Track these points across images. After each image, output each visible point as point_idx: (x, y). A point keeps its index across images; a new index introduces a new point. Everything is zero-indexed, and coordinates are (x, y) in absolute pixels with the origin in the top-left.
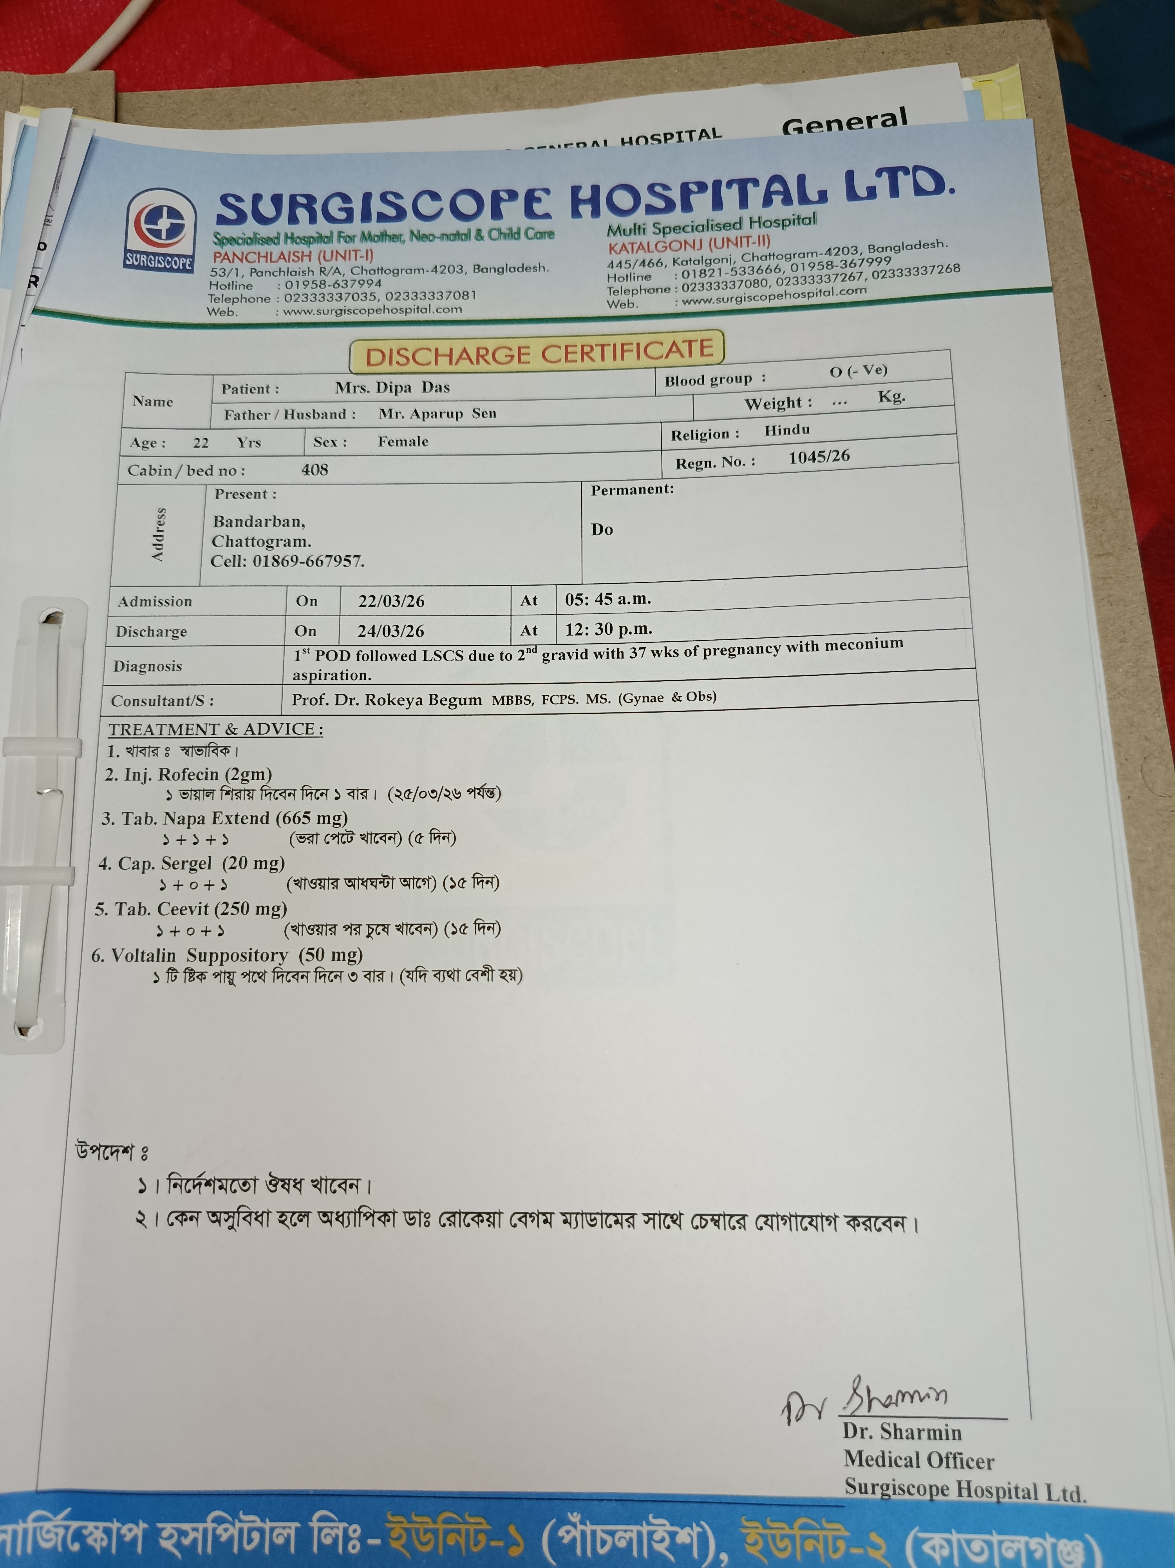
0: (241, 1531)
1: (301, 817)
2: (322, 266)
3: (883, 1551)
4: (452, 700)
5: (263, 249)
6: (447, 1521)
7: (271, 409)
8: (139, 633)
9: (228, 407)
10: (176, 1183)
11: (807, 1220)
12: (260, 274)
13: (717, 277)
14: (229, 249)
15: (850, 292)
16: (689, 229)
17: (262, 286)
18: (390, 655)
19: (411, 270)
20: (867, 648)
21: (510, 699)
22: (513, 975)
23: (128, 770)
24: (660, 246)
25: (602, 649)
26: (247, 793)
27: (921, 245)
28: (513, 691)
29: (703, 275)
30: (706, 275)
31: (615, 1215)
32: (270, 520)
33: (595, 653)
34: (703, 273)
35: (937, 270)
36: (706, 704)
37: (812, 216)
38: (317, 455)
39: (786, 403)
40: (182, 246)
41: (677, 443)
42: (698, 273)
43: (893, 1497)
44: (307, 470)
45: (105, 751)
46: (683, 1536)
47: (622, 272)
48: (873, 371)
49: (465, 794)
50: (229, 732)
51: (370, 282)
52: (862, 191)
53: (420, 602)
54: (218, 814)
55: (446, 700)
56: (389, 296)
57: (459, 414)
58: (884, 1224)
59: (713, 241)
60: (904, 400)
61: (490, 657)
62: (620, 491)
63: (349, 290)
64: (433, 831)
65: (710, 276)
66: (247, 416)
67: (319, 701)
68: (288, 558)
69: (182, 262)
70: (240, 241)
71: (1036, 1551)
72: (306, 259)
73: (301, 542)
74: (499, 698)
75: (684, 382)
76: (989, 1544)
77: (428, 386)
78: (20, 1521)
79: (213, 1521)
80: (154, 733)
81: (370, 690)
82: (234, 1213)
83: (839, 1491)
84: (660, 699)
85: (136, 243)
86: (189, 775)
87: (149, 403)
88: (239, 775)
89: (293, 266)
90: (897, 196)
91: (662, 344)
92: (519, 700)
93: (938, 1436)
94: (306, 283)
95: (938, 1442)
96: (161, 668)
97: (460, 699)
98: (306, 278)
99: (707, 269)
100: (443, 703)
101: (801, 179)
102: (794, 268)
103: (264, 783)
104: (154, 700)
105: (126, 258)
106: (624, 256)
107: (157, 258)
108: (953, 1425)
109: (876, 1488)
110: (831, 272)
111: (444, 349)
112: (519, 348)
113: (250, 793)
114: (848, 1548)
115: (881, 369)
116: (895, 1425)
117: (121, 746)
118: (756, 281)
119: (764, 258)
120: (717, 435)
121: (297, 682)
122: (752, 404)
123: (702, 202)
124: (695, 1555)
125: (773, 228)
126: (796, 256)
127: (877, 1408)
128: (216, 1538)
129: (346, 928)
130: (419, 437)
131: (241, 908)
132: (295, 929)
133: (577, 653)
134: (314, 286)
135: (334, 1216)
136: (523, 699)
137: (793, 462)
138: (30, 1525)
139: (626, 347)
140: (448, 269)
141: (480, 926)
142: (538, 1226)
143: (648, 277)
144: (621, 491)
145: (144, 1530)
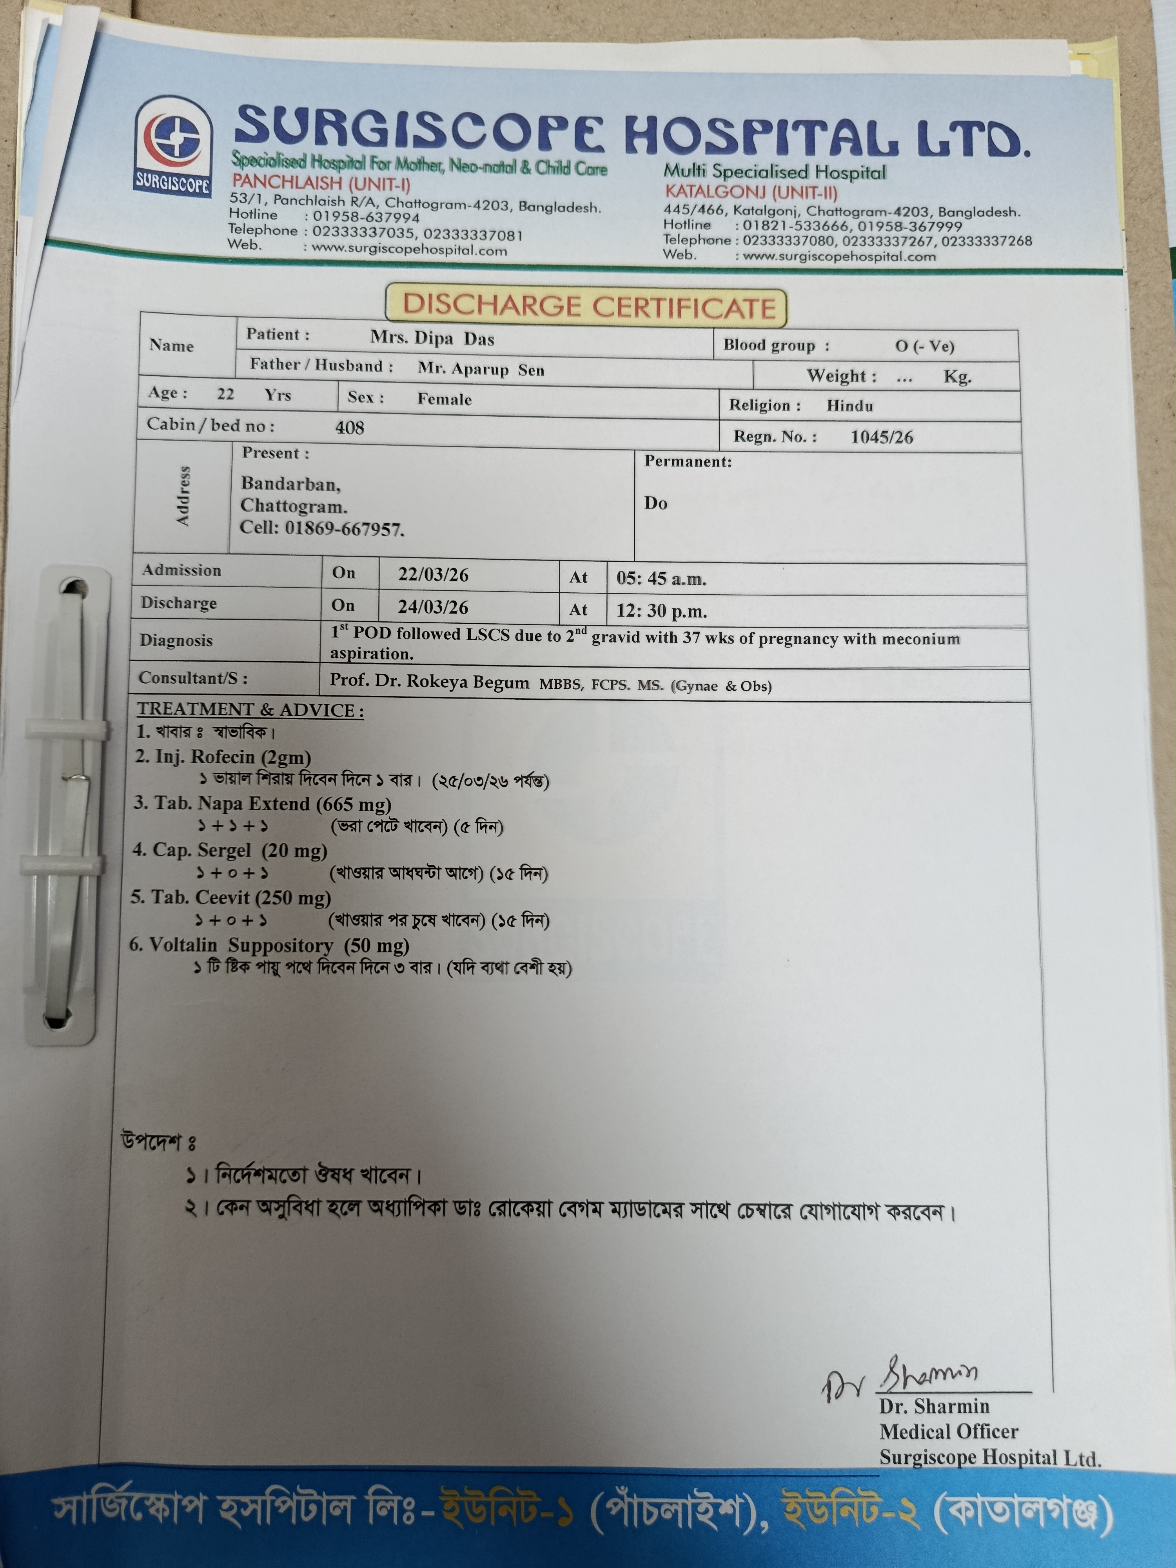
0: (299, 1503)
1: (343, 803)
2: (353, 195)
3: (913, 1515)
4: (498, 683)
5: (288, 172)
6: (499, 1494)
7: (301, 357)
8: (165, 604)
9: (255, 354)
10: (225, 1172)
11: (850, 1209)
12: (285, 201)
13: (780, 231)
14: (250, 170)
15: (919, 258)
16: (752, 174)
17: (288, 216)
18: (433, 633)
19: (452, 204)
20: (924, 643)
21: (558, 682)
22: (562, 969)
23: (159, 751)
24: (721, 190)
25: (654, 632)
26: (285, 777)
27: (994, 213)
28: (562, 674)
29: (766, 227)
30: (769, 228)
31: (663, 1204)
32: (303, 482)
33: (647, 636)
34: (766, 224)
35: (1008, 241)
36: (760, 695)
37: (881, 169)
38: (353, 411)
39: (850, 376)
40: (198, 166)
41: (737, 414)
42: (760, 225)
43: (924, 1466)
44: (342, 427)
45: (134, 731)
46: (726, 1508)
47: (680, 218)
48: (940, 348)
49: (511, 782)
50: (264, 712)
51: (407, 216)
52: (935, 147)
53: (464, 576)
54: (255, 800)
55: (492, 682)
56: (428, 233)
57: (505, 371)
58: (923, 1213)
59: (777, 188)
60: (970, 381)
61: (538, 637)
62: (675, 462)
63: (383, 224)
64: (480, 821)
65: (773, 229)
66: (275, 365)
67: (358, 680)
68: (323, 525)
69: (197, 184)
70: (262, 162)
71: (1054, 1510)
72: (336, 186)
73: (336, 508)
74: (546, 682)
75: (744, 345)
76: (1011, 1505)
77: (471, 338)
78: (84, 1493)
79: (271, 1494)
80: (186, 712)
81: (412, 670)
82: (284, 1202)
83: (874, 1462)
84: (713, 688)
85: (146, 161)
86: (224, 758)
87: (167, 347)
88: (276, 759)
89: (322, 194)
90: (971, 154)
91: (721, 301)
92: (568, 684)
93: (967, 1410)
94: (336, 214)
95: (968, 1415)
96: (190, 643)
97: (506, 682)
98: (336, 208)
99: (770, 220)
100: (489, 685)
101: (872, 126)
102: (862, 226)
103: (302, 767)
104: (184, 677)
105: (136, 179)
106: (682, 200)
107: (170, 178)
108: (982, 1399)
109: (909, 1457)
110: (900, 234)
111: (488, 298)
112: (569, 299)
113: (289, 778)
114: (880, 1513)
115: (947, 346)
116: (928, 1400)
117: (150, 726)
118: (822, 238)
119: (830, 213)
120: (777, 406)
121: (335, 660)
122: (815, 374)
123: (766, 143)
124: (737, 1523)
125: (840, 180)
126: (864, 213)
127: (912, 1386)
128: (275, 1509)
129: (392, 918)
130: (461, 395)
131: (284, 897)
132: (339, 919)
133: (628, 636)
134: (345, 218)
135: (385, 1206)
136: (572, 683)
137: (855, 441)
138: (94, 1497)
139: (683, 303)
140: (492, 205)
141: (528, 919)
142: (587, 1215)
143: (707, 226)
144: (677, 462)
145: (205, 1502)
